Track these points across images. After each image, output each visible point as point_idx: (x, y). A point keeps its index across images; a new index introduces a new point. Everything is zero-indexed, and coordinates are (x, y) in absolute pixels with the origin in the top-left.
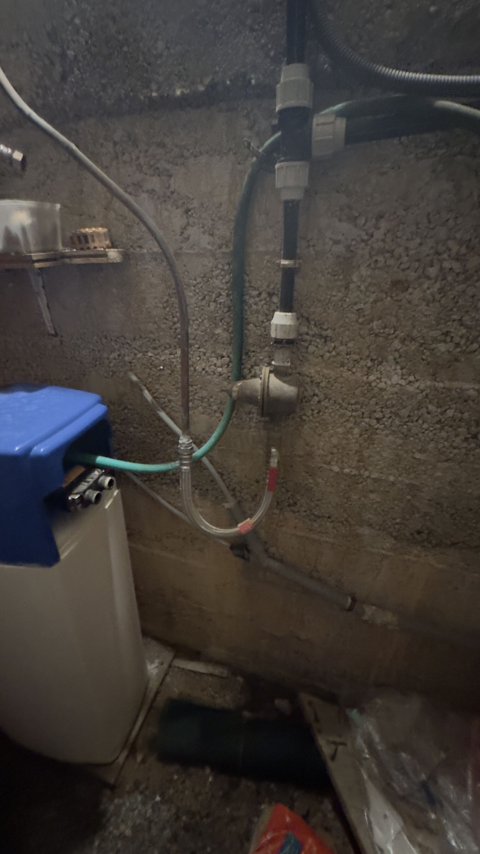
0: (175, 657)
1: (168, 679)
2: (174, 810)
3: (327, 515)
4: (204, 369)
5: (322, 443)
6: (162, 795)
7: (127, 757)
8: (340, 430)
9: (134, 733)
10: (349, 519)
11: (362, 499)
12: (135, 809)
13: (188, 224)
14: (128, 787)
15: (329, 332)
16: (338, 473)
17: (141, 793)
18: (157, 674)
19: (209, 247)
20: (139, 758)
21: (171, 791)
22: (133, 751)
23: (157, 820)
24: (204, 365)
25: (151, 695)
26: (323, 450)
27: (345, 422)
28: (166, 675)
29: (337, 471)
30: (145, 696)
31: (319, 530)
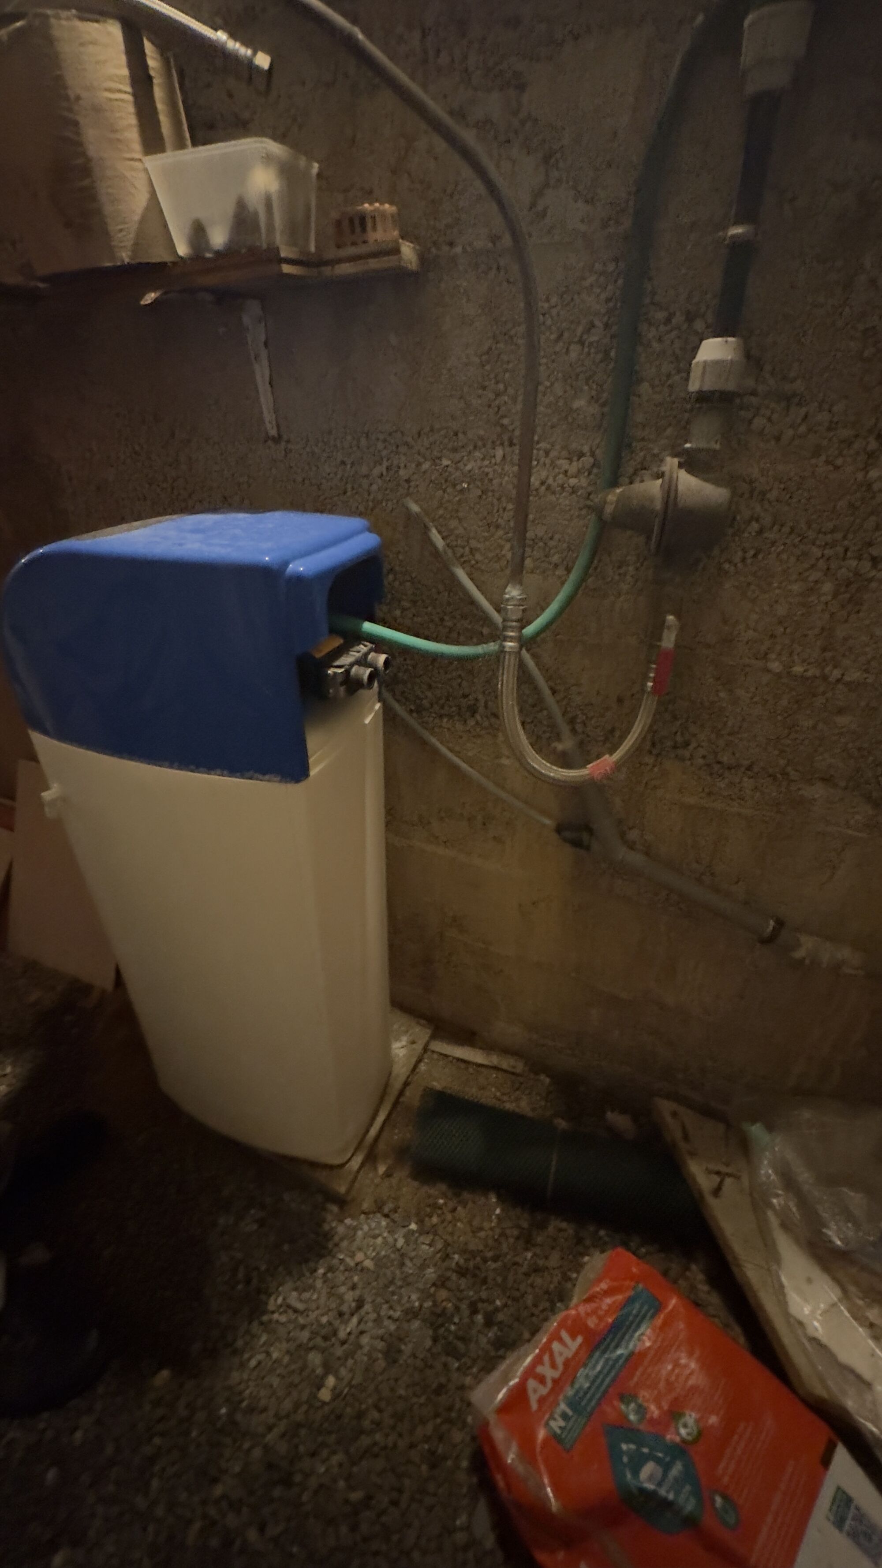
0: (433, 1037)
1: (422, 1067)
2: (439, 1245)
3: (746, 763)
4: (543, 483)
5: (754, 617)
6: (420, 1222)
7: (363, 1165)
8: (796, 588)
9: (373, 1132)
10: (789, 769)
11: (821, 726)
12: (379, 1235)
13: (547, 185)
14: (365, 1206)
15: (799, 386)
16: (779, 676)
17: (386, 1216)
18: (404, 1056)
19: (583, 228)
20: (382, 1169)
21: (435, 1220)
22: (371, 1158)
23: (413, 1254)
24: (544, 474)
25: (397, 1085)
26: (755, 630)
27: (807, 570)
28: (419, 1061)
29: (778, 671)
30: (387, 1085)
31: (726, 794)
